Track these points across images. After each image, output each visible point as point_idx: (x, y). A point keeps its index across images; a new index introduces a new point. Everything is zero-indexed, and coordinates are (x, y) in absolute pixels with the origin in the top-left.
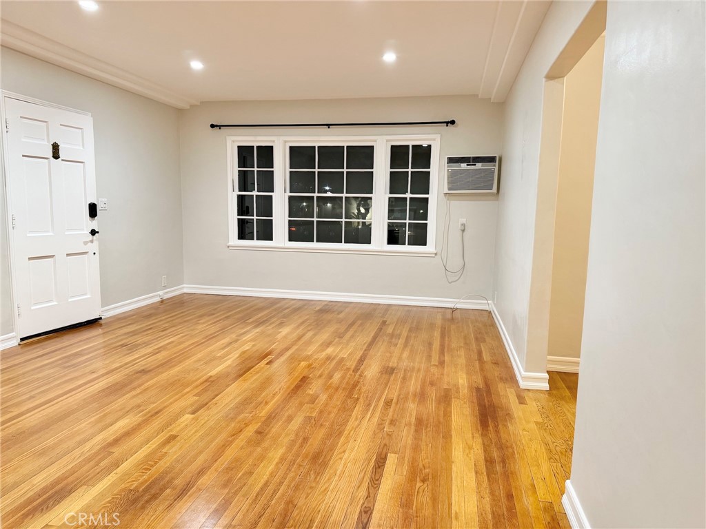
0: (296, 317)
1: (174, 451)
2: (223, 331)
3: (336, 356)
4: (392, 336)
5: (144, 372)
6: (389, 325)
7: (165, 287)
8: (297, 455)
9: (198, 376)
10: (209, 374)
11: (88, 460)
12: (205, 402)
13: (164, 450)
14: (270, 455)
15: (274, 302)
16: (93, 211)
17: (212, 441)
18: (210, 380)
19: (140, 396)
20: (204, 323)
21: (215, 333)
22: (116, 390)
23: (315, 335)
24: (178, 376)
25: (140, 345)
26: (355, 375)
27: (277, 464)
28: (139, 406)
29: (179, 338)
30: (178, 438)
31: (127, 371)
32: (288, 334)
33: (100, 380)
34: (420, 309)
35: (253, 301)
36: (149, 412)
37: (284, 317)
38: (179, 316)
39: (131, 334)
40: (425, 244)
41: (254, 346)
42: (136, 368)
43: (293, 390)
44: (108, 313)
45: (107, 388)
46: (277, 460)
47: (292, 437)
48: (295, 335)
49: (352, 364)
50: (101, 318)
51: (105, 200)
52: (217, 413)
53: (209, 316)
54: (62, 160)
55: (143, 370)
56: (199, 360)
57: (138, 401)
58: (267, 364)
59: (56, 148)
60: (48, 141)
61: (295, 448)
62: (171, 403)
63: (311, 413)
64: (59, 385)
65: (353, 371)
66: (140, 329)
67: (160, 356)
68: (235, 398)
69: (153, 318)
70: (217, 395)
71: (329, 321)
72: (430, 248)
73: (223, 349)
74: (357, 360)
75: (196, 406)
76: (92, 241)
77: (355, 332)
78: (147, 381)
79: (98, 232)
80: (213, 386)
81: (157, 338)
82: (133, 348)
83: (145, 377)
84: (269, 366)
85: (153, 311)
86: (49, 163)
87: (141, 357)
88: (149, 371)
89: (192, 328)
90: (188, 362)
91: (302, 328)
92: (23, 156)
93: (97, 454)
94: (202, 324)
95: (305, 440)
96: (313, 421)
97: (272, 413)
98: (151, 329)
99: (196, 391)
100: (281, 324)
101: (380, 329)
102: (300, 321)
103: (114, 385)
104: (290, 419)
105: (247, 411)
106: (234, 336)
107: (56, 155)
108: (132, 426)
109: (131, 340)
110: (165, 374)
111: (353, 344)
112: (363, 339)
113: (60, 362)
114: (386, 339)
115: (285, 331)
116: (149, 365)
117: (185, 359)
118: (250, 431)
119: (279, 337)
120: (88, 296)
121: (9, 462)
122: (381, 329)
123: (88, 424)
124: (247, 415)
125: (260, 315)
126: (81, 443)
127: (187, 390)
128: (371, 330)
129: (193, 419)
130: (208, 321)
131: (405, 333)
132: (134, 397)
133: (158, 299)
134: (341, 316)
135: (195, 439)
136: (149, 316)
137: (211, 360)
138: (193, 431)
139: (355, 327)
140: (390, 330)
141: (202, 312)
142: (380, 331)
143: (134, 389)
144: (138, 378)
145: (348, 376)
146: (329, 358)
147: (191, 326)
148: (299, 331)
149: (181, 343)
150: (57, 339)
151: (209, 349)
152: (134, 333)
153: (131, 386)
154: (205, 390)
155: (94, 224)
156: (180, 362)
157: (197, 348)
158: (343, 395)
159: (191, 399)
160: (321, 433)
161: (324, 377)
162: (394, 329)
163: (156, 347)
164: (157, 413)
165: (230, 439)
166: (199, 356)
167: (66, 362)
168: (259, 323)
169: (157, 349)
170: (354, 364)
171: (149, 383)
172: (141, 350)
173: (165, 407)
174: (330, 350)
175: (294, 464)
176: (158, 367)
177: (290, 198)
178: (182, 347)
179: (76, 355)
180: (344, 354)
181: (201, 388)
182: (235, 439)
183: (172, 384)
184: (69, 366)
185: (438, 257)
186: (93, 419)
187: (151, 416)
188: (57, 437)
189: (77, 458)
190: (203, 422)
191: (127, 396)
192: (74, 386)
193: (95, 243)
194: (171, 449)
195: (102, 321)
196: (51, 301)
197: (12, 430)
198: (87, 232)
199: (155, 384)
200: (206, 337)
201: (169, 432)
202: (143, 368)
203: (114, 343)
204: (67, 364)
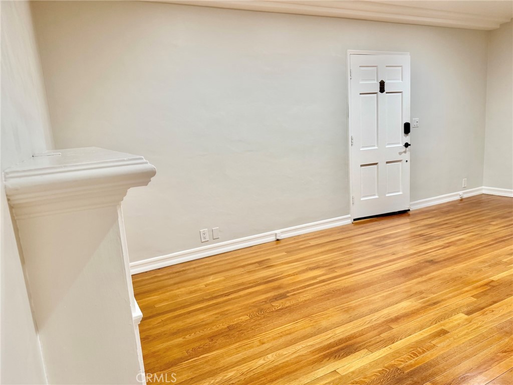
1: (442, 346)
5: (432, 262)
7: (465, 188)
9: (479, 278)
10: (492, 278)
12: (481, 306)
13: (434, 342)
16: (407, 128)
17: (480, 350)
18: (491, 284)
19: (424, 284)
20: (496, 225)
21: (505, 237)
22: (408, 273)
24: (461, 272)
25: (434, 237)
28: (421, 293)
29: (470, 236)
30: (447, 335)
31: (420, 258)
33: (398, 261)
36: (428, 301)
38: (473, 215)
39: (429, 227)
42: (427, 257)
44: (414, 207)
45: (401, 270)
50: (409, 210)
51: (417, 119)
52: (492, 321)
54: (387, 93)
55: (432, 260)
56: (484, 262)
57: (422, 287)
59: (382, 84)
60: (377, 81)
62: (449, 298)
64: (369, 259)
67: (449, 250)
69: (451, 214)
70: (495, 302)
73: (510, 255)
75: (472, 307)
76: (405, 152)
78: (433, 272)
79: (410, 145)
80: (493, 290)
81: (450, 233)
82: (428, 239)
83: (432, 267)
85: (452, 208)
86: (377, 96)
87: (434, 249)
88: (437, 262)
89: (483, 228)
90: (473, 261)
92: (360, 94)
93: (381, 325)
94: (494, 225)
98: (446, 224)
99: (475, 292)
103: (406, 268)
107: (382, 90)
108: (412, 309)
109: (428, 231)
110: (449, 269)
113: (374, 241)
116: (438, 256)
117: (470, 258)
120: (401, 193)
123: (380, 297)
126: (372, 312)
127: (467, 289)
129: (466, 320)
130: (501, 223)
132: (419, 283)
133: (458, 198)
135: (464, 341)
136: (448, 212)
137: (496, 264)
138: (464, 332)
141: (496, 213)
143: (421, 276)
144: (426, 267)
147: (484, 226)
149: (469, 241)
150: (376, 222)
151: (496, 252)
152: (431, 226)
153: (420, 273)
154: (484, 293)
155: (407, 139)
156: (466, 260)
157: (485, 248)
159: (467, 299)
163: (447, 241)
164: (435, 304)
165: (501, 355)
166: (484, 257)
167: (377, 242)
169: (447, 243)
171: (434, 274)
172: (434, 242)
173: (443, 300)
176: (445, 260)
178: (470, 245)
179: (386, 237)
181: (480, 290)
182: (505, 357)
183: (454, 280)
184: (379, 246)
186: (385, 294)
187: (430, 305)
188: (358, 301)
189: (367, 323)
190: (476, 326)
191: (415, 280)
192: (379, 262)
193: (408, 154)
194: (440, 342)
195: (410, 213)
196: (374, 195)
197: (333, 286)
198: (402, 145)
199: (439, 276)
200: (496, 239)
201: (441, 325)
202: (432, 259)
203: (414, 232)
204: (378, 244)
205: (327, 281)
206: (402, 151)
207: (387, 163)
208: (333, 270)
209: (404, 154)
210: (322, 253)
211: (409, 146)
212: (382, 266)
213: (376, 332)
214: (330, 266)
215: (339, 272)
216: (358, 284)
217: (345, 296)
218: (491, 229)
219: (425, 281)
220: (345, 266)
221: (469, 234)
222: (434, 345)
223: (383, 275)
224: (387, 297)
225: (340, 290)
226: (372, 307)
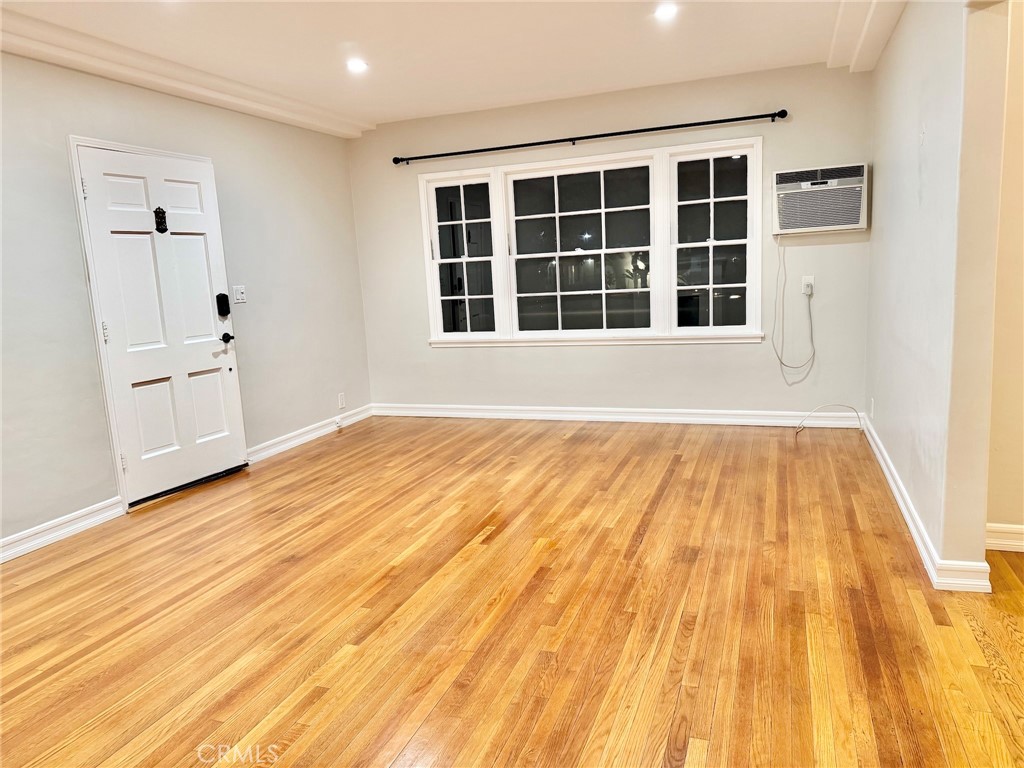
0: (534, 453)
1: (317, 722)
2: (421, 481)
3: (596, 525)
4: (692, 484)
5: (293, 560)
6: (686, 463)
7: (343, 410)
8: (524, 739)
9: (373, 568)
10: (392, 563)
11: (180, 738)
12: (378, 619)
13: (301, 721)
14: (476, 735)
15: (500, 427)
16: (223, 306)
17: (379, 704)
18: (392, 573)
19: (281, 607)
20: (393, 467)
21: (408, 484)
22: (251, 592)
23: (562, 485)
24: (343, 566)
25: (295, 509)
26: (627, 566)
27: (487, 755)
28: (276, 627)
29: (356, 495)
30: (326, 696)
31: (270, 559)
32: (519, 485)
33: (229, 574)
34: (738, 430)
35: (470, 425)
36: (289, 639)
37: (516, 452)
39: (286, 491)
40: (743, 322)
41: (465, 507)
42: (284, 552)
43: (522, 595)
44: (256, 456)
45: (234, 592)
46: (487, 748)
47: (516, 696)
48: (530, 486)
49: (621, 541)
50: (247, 465)
51: (242, 287)
52: (395, 643)
53: (404, 453)
54: (172, 234)
55: (293, 557)
56: (379, 536)
57: (276, 616)
58: (483, 542)
59: (160, 215)
60: (149, 208)
61: (521, 721)
62: (326, 622)
63: (552, 643)
64: (166, 586)
65: (625, 556)
66: (300, 480)
67: (322, 530)
68: (426, 611)
69: (323, 460)
70: (398, 606)
71: (587, 458)
72: (753, 326)
73: (417, 514)
74: (631, 535)
75: (363, 627)
76: (225, 352)
77: (628, 478)
78: (296, 578)
79: (233, 338)
80: (395, 585)
81: (323, 496)
82: (280, 515)
83: (294, 570)
84: (485, 546)
85: (324, 449)
86: (153, 240)
87: (295, 533)
88: (302, 558)
89: (375, 477)
90: (362, 540)
91: (542, 471)
92: (112, 232)
93: (196, 725)
95: (539, 702)
96: (553, 662)
97: (484, 643)
98: (315, 480)
99: (368, 597)
100: (510, 466)
101: (671, 472)
102: (540, 459)
103: (244, 586)
104: (514, 657)
105: (444, 639)
106: (435, 490)
107: (161, 226)
108: (258, 667)
109: (284, 500)
110: (323, 565)
111: (624, 502)
112: (644, 488)
114: (682, 490)
115: (515, 478)
116: (304, 546)
118: (445, 682)
119: (505, 489)
120: (226, 433)
121: (64, 738)
122: (673, 471)
123: (193, 663)
124: (444, 647)
125: (478, 451)
126: (175, 702)
127: (354, 594)
128: (656, 472)
129: (355, 654)
130: (401, 463)
131: (714, 478)
132: (271, 608)
133: (333, 428)
134: (606, 447)
135: (353, 696)
136: (318, 457)
137: (397, 536)
138: (353, 680)
139: (628, 469)
140: (687, 473)
141: (393, 447)
142: (671, 475)
143: (274, 593)
144: (283, 572)
145: (616, 566)
146: (584, 530)
147: (375, 473)
148: (538, 479)
149: (355, 505)
150: (180, 502)
151: (397, 515)
152: (290, 489)
153: (271, 587)
154: (382, 595)
155: (226, 325)
156: (351, 539)
157: (380, 512)
158: (606, 607)
159: (356, 614)
160: (568, 688)
161: (575, 568)
162: (695, 471)
163: (318, 513)
164: (301, 641)
165: (411, 698)
166: (380, 527)
167: (184, 544)
168: (478, 464)
169: (319, 516)
170: (627, 544)
171: (298, 581)
172: (295, 519)
173: (315, 630)
174: (586, 514)
175: (516, 757)
176: (315, 550)
177: (519, 263)
178: (356, 511)
179: (202, 530)
180: (610, 522)
181: (375, 590)
182: (420, 699)
183: (333, 583)
184: (188, 551)
185: (768, 343)
186: (202, 653)
187: (291, 648)
188: (144, 689)
189: (164, 731)
190: (371, 661)
191: (261, 606)
192: (189, 587)
193: (232, 354)
194: (312, 717)
195: (249, 469)
196: (171, 445)
197: (80, 674)
198: (217, 337)
199: (307, 583)
200: (395, 492)
201: (314, 681)
202: (292, 553)
203: (259, 507)
204: (187, 547)
205: (63, 668)
206: (220, 350)
207: (190, 375)
208: (80, 636)
209: (222, 355)
210: (51, 601)
211: (232, 341)
212: (195, 594)
213: (184, 746)
214: (72, 628)
215: (95, 636)
216: (144, 649)
217: (113, 686)
218: (388, 474)
219: (282, 601)
220: (111, 616)
221: (354, 492)
222: (304, 725)
223: (198, 613)
224: (210, 657)
225: (97, 677)
226: (174, 692)
